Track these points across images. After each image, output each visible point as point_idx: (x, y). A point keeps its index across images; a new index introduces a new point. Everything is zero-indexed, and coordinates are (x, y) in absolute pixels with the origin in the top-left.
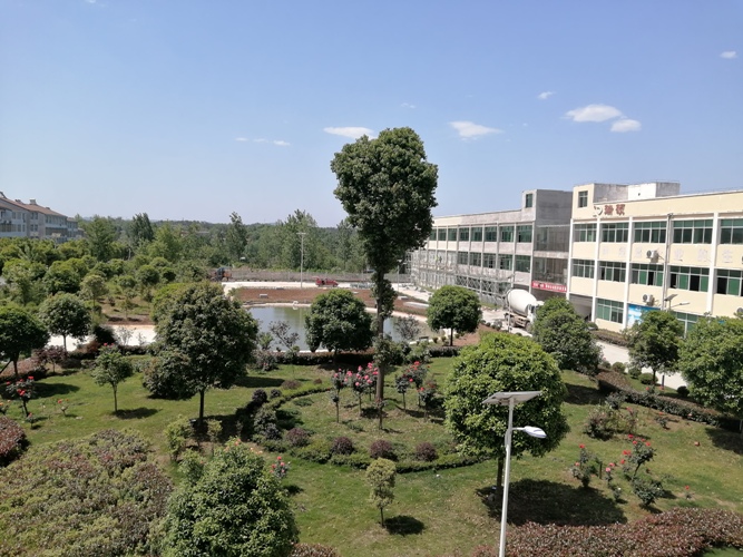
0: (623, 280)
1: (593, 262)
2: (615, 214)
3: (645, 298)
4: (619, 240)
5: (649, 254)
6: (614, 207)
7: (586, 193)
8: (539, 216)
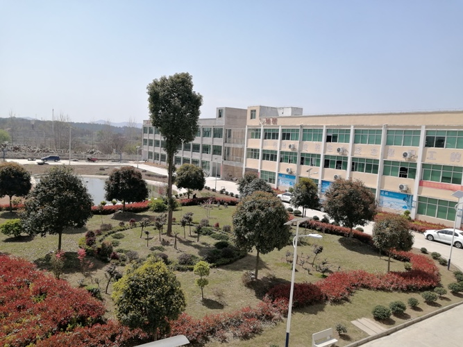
0: (276, 160)
1: (259, 150)
2: (271, 124)
3: (288, 170)
4: (273, 138)
5: (290, 146)
6: (271, 120)
7: (255, 111)
8: (227, 123)
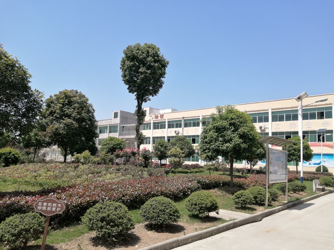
1: (150, 138)
2: (159, 118)
4: (161, 128)
5: (175, 132)
6: (159, 116)
7: (146, 111)
8: (122, 122)
